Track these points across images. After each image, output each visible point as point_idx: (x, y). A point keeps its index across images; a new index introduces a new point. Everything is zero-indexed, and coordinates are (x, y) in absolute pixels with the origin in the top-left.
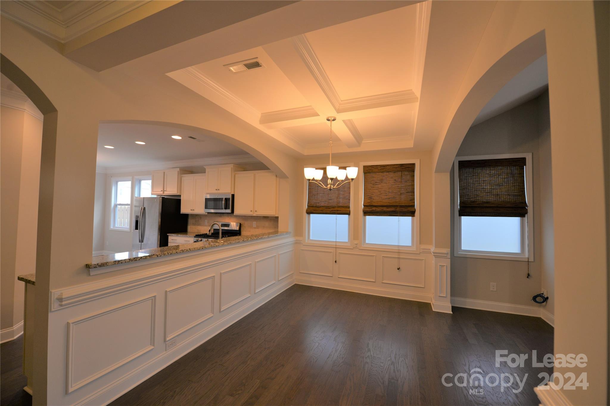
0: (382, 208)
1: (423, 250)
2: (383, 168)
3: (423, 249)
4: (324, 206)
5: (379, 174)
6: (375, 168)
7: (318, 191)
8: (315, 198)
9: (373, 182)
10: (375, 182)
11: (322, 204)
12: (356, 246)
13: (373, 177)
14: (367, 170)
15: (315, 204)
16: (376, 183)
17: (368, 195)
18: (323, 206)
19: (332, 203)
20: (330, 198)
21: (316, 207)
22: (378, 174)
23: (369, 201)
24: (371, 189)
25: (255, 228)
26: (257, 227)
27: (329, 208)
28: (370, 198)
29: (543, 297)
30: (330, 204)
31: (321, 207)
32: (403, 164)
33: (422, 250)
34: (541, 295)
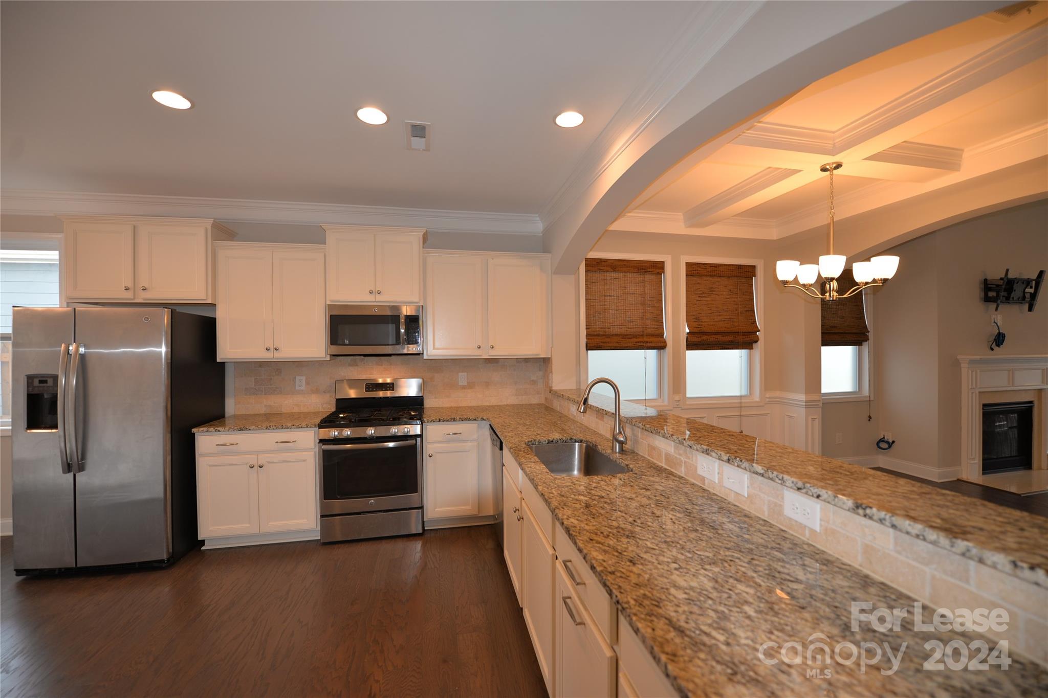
0: (716, 337)
1: (770, 400)
2: (714, 268)
3: (770, 398)
4: (619, 333)
5: (707, 279)
6: (702, 268)
7: (605, 305)
8: (600, 318)
9: (699, 293)
10: (701, 292)
11: (617, 330)
12: (678, 403)
13: (698, 283)
14: (691, 271)
15: (602, 330)
16: (704, 293)
17: (692, 314)
18: (617, 335)
19: (633, 328)
20: (629, 319)
21: (603, 335)
22: (705, 278)
23: (695, 324)
24: (696, 304)
25: (464, 387)
26: (470, 386)
27: (628, 338)
28: (696, 319)
29: (887, 442)
30: (630, 330)
31: (613, 335)
32: (741, 265)
33: (768, 400)
34: (882, 440)
